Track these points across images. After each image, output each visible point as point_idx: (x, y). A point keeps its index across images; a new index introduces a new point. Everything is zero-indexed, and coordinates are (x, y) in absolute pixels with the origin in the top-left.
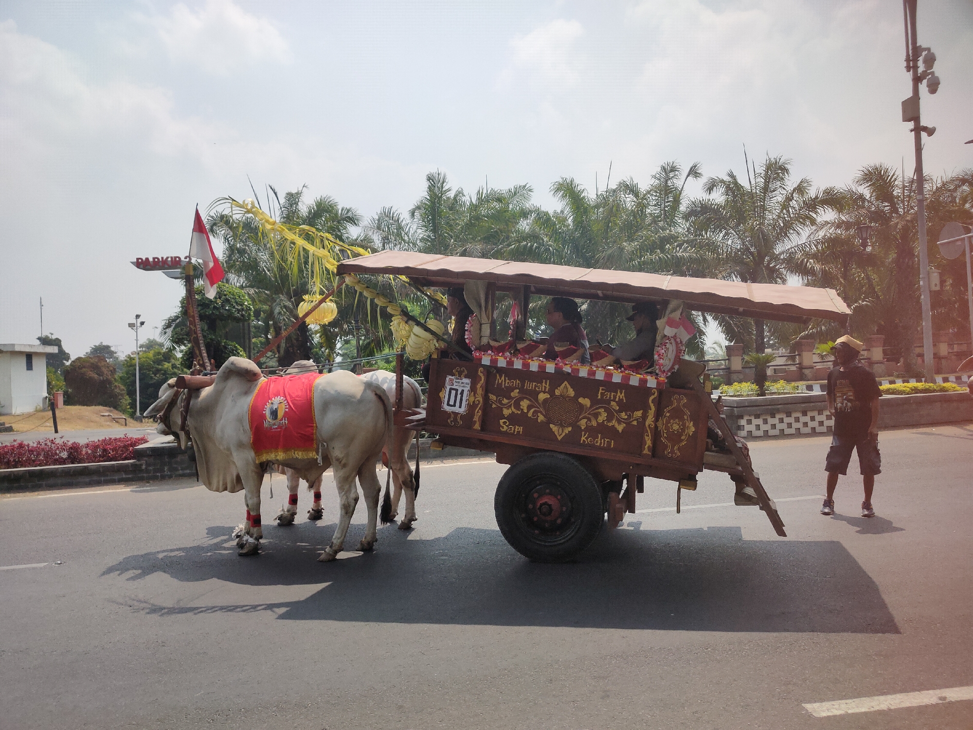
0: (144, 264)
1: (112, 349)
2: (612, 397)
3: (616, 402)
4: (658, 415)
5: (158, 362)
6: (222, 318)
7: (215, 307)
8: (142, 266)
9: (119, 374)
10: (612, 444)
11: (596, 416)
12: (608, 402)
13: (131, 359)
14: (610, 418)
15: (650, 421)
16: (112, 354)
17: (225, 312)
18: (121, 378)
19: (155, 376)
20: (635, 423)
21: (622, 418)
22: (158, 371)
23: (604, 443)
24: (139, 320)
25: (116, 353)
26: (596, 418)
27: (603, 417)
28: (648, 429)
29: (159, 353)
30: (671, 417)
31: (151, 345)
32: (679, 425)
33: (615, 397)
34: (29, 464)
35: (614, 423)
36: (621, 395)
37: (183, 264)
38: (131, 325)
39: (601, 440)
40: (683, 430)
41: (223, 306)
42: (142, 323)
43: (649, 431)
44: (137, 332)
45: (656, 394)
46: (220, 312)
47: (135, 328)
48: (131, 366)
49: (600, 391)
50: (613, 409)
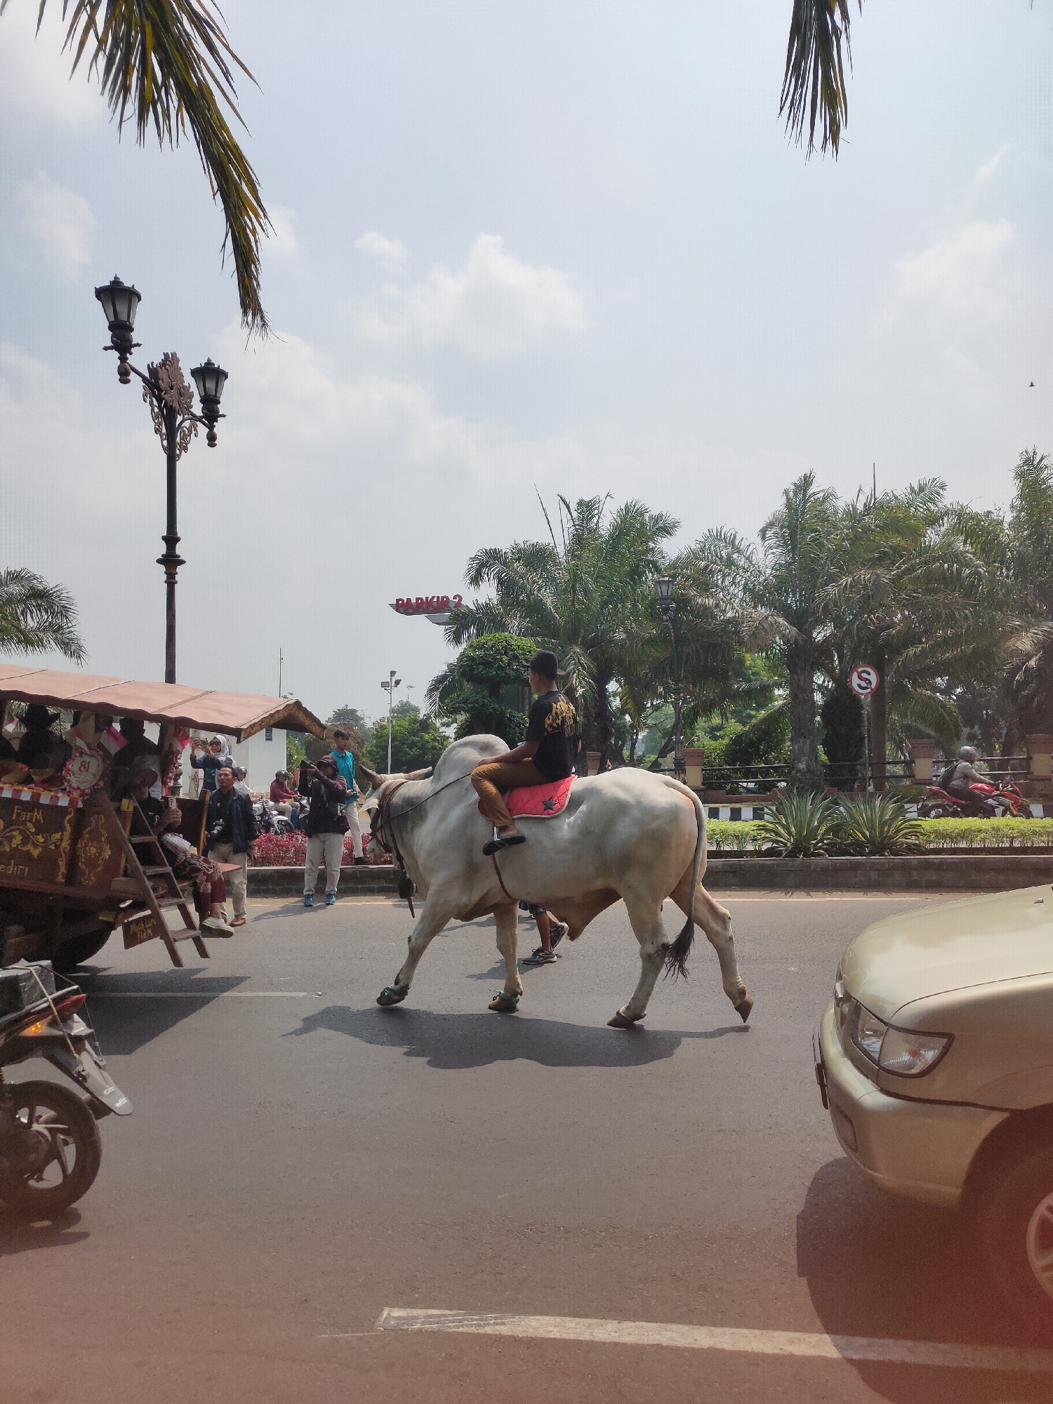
0: (404, 607)
1: (359, 714)
2: (28, 817)
3: (33, 824)
4: (75, 838)
5: (414, 733)
6: (507, 680)
7: (500, 667)
8: (402, 609)
9: (368, 747)
10: (27, 871)
11: (10, 839)
12: (24, 823)
13: (383, 727)
14: (25, 841)
15: (65, 844)
16: (358, 720)
17: (512, 673)
18: (369, 752)
19: (411, 749)
20: (52, 847)
21: (37, 841)
22: (413, 745)
23: (17, 871)
24: (394, 679)
25: (362, 719)
26: (10, 842)
27: (18, 839)
28: (63, 854)
29: (415, 721)
30: (89, 839)
31: (404, 709)
32: (96, 848)
33: (32, 817)
34: (278, 861)
35: (29, 847)
36: (38, 815)
37: (452, 606)
38: (385, 685)
39: (14, 868)
40: (100, 854)
41: (509, 664)
42: (398, 682)
43: (63, 855)
44: (391, 694)
45: (72, 814)
46: (506, 673)
47: (389, 688)
48: (381, 737)
49: (16, 811)
50: (30, 831)
